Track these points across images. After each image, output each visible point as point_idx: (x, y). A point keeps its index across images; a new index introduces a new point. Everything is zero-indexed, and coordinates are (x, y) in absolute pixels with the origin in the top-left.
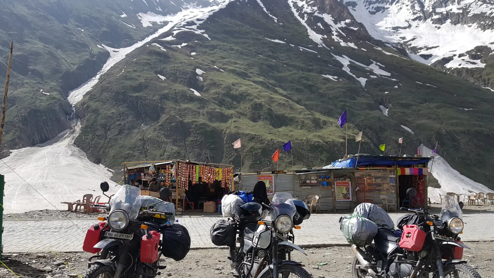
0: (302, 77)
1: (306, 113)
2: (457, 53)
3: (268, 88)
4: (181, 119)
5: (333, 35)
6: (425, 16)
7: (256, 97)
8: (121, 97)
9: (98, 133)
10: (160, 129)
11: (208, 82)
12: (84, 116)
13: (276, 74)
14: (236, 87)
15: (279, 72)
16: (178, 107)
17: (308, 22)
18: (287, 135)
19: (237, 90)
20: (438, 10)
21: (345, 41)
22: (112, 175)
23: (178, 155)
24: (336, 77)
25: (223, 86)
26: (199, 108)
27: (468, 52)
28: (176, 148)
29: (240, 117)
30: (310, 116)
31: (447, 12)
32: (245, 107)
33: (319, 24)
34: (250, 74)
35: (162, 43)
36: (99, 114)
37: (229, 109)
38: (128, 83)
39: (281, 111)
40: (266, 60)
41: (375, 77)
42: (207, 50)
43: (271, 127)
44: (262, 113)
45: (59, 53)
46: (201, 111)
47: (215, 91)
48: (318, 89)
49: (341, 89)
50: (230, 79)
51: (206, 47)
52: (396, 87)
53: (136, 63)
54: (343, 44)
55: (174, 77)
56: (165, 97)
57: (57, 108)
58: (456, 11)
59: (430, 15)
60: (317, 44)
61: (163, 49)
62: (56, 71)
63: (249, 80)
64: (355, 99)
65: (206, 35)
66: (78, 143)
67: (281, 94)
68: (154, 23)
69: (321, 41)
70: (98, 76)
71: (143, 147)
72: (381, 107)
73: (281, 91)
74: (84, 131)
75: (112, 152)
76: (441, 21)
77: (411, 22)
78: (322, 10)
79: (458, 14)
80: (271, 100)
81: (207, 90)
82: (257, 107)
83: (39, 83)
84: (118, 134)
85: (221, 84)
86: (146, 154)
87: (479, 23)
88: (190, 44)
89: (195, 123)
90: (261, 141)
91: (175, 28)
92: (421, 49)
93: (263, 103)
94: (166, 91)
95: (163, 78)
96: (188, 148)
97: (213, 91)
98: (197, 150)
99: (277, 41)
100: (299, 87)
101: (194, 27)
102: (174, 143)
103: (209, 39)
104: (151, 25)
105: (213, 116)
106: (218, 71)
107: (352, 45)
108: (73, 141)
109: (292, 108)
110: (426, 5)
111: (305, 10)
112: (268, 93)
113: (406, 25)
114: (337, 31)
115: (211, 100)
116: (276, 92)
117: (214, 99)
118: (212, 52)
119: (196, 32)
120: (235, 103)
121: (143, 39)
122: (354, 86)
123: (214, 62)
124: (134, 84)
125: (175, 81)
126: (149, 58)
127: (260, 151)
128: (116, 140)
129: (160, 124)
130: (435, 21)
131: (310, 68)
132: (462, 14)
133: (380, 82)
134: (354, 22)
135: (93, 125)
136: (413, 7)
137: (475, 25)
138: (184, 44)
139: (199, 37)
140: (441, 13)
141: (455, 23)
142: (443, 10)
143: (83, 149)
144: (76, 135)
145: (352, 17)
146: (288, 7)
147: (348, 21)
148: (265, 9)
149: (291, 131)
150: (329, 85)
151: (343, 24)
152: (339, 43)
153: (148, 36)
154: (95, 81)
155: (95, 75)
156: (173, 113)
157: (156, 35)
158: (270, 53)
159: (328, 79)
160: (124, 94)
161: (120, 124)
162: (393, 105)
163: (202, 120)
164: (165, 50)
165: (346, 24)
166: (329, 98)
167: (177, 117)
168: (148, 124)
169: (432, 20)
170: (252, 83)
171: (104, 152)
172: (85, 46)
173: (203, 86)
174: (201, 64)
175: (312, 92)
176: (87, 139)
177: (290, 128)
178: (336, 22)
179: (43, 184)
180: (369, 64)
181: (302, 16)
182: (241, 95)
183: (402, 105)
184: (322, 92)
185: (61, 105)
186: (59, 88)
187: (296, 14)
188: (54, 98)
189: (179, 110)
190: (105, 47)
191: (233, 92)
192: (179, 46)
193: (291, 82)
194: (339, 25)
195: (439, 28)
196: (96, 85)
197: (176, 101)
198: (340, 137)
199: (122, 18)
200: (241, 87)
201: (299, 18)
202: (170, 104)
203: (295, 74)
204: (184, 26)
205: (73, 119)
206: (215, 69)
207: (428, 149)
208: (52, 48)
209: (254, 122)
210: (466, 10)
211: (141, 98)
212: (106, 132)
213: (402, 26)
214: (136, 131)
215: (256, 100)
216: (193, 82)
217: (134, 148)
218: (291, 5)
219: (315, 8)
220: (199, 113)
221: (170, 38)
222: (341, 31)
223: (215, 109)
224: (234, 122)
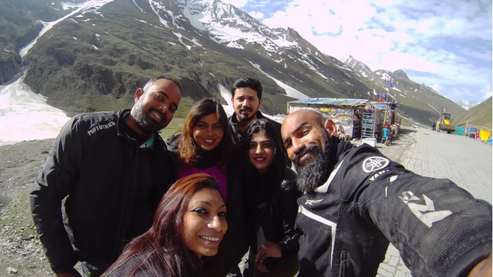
0: (157, 42)
1: (159, 62)
2: (232, 40)
3: (138, 46)
4: (86, 63)
5: (173, 22)
6: (217, 20)
7: (131, 51)
8: (51, 51)
9: (37, 74)
10: (74, 70)
11: (103, 41)
12: (28, 63)
13: (142, 39)
14: (119, 45)
15: (144, 38)
16: (85, 56)
17: (159, 13)
18: (150, 74)
19: (120, 46)
20: (223, 19)
21: (179, 26)
22: (47, 101)
23: (85, 86)
24: (175, 44)
25: (112, 44)
26: (98, 57)
27: (237, 41)
28: (83, 82)
29: (122, 63)
30: (163, 64)
31: (227, 21)
32: (125, 56)
33: (165, 15)
34: (127, 38)
35: (76, 19)
36: (37, 62)
37: (115, 58)
38: (55, 42)
39: (146, 60)
40: (137, 31)
41: (195, 46)
42: (102, 23)
43: (140, 69)
44: (135, 60)
45: (15, 26)
46: (99, 58)
47: (107, 46)
48: (166, 49)
49: (178, 51)
50: (115, 40)
51: (102, 21)
52: (205, 52)
53: (60, 30)
54: (178, 27)
55: (82, 38)
56: (77, 50)
57: (13, 60)
58: (231, 21)
59: (220, 20)
60: (164, 25)
61: (76, 22)
62: (13, 37)
63: (127, 41)
64: (186, 56)
65: (101, 15)
66: (26, 81)
67: (145, 50)
68: (70, 8)
69: (167, 24)
70: (37, 39)
71: (64, 81)
72: (199, 62)
73: (145, 48)
74: (29, 74)
75: (45, 86)
76: (224, 24)
77: (211, 22)
78: (167, 8)
79: (232, 22)
80: (140, 54)
81: (102, 46)
82: (132, 57)
83: (3, 45)
84: (48, 74)
85: (111, 43)
86: (66, 86)
87: (241, 28)
88: (92, 20)
89: (95, 66)
90: (136, 77)
91: (84, 11)
92: (216, 35)
93: (136, 55)
94: (77, 47)
95: (75, 38)
96: (91, 82)
97: (105, 46)
98: (97, 83)
99: (142, 21)
100: (155, 47)
101: (94, 10)
102: (83, 78)
103: (103, 17)
104: (68, 9)
105: (106, 62)
106: (109, 35)
107: (183, 28)
108: (23, 80)
109: (152, 59)
110: (218, 15)
111: (158, 7)
112: (138, 49)
113: (208, 23)
114: (175, 20)
115: (105, 52)
116: (143, 49)
117: (106, 51)
118: (104, 24)
119: (96, 13)
120: (119, 54)
121: (63, 16)
122: (185, 50)
123: (106, 30)
124: (59, 42)
125: (83, 40)
126: (67, 27)
127: (135, 83)
128: (48, 78)
129: (74, 66)
130: (222, 24)
131: (161, 37)
132: (234, 23)
133: (198, 49)
134: (184, 17)
135: (34, 69)
136: (212, 15)
137: (239, 29)
138: (88, 20)
139: (98, 16)
140: (225, 20)
141: (231, 26)
142: (226, 19)
143: (28, 84)
144: (25, 76)
145: (183, 14)
146: (149, 4)
147: (180, 16)
148: (136, 4)
149: (152, 72)
150: (172, 47)
151: (178, 17)
152: (176, 26)
153: (66, 15)
154: (35, 42)
155: (34, 38)
156: (81, 60)
157: (71, 14)
158: (138, 27)
159: (171, 45)
160: (52, 49)
161: (50, 68)
162: (205, 62)
163: (99, 64)
164: (77, 23)
165: (180, 17)
166: (172, 55)
167: (84, 62)
168: (66, 67)
169: (220, 23)
170: (128, 43)
171: (41, 86)
172: (30, 21)
173: (99, 44)
174: (98, 31)
175: (163, 50)
176: (31, 78)
177: (152, 70)
178: (174, 15)
179: (10, 109)
180: (191, 39)
181: (156, 10)
182: (123, 49)
183: (209, 62)
184: (168, 51)
185: (16, 58)
186: (14, 47)
187: (153, 9)
188: (12, 54)
189: (86, 58)
190: (41, 21)
191: (118, 48)
192: (85, 21)
193: (151, 44)
194: (176, 17)
195: (223, 27)
196: (36, 44)
197: (84, 53)
198: (179, 76)
199: (52, 5)
200: (122, 45)
201: (154, 11)
202: (79, 55)
203: (153, 40)
204: (89, 10)
205: (22, 66)
206: (106, 34)
207: (222, 86)
208: (12, 24)
209: (131, 65)
210: (235, 22)
211: (62, 51)
212: (42, 73)
213: (207, 23)
214: (59, 71)
215: (131, 53)
216: (94, 41)
217: (59, 82)
218: (151, 3)
219: (164, 7)
220: (97, 60)
221: (80, 16)
222: (177, 21)
223: (107, 57)
224: (119, 65)
